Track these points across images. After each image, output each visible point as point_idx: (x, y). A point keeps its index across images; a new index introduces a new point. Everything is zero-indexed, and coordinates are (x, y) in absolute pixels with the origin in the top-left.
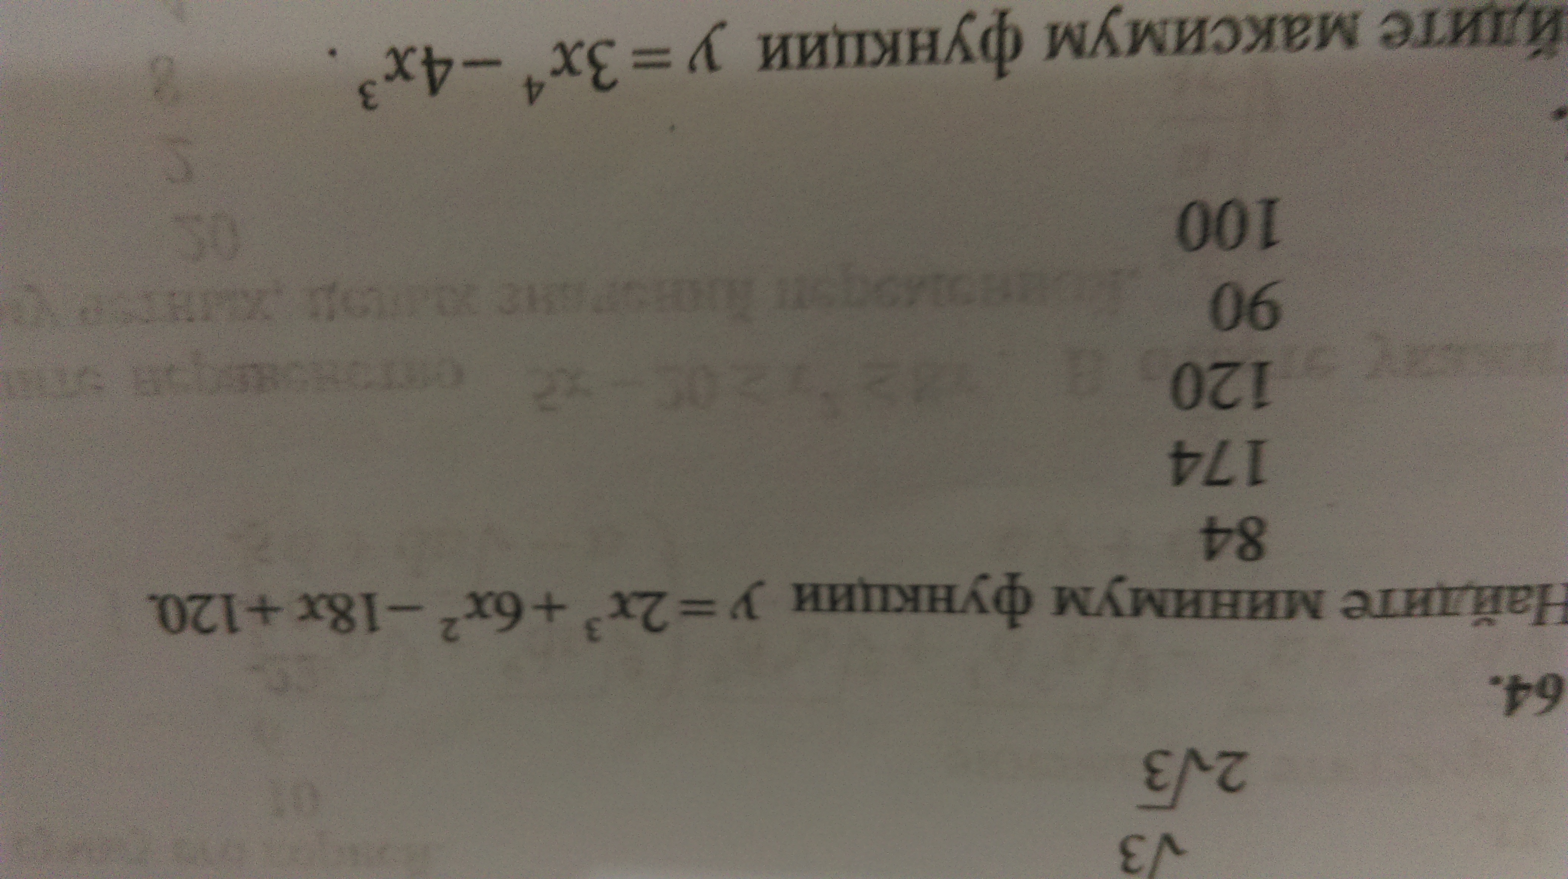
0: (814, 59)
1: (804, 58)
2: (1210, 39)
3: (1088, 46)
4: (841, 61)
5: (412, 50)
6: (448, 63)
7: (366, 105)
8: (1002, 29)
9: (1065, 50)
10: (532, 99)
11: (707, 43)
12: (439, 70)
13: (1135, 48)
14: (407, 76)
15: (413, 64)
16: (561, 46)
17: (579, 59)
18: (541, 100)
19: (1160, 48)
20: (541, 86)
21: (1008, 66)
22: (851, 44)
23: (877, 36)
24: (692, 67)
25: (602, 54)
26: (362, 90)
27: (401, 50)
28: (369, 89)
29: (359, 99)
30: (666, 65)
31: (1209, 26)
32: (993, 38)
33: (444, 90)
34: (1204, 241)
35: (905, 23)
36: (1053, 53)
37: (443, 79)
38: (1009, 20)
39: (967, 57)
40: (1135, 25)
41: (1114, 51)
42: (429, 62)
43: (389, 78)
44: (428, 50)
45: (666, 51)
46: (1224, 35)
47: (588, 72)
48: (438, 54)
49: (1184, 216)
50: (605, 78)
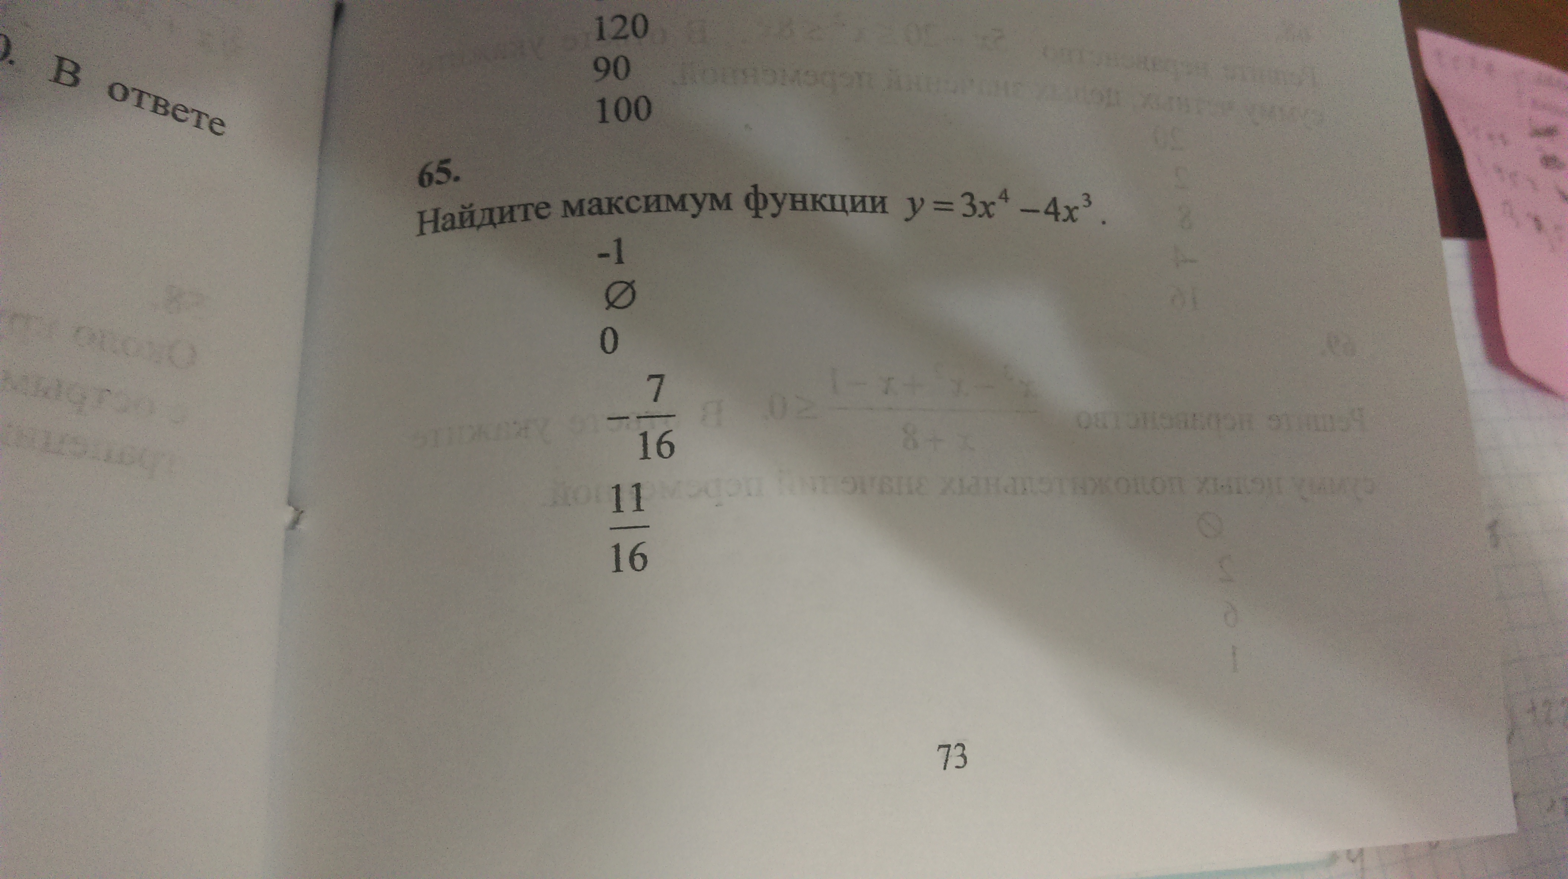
0: (857, 200)
1: (863, 201)
2: (642, 203)
3: (708, 198)
4: (843, 197)
5: (1065, 220)
6: (1047, 212)
7: (1088, 196)
8: (757, 209)
9: (721, 197)
10: (1005, 191)
11: (915, 211)
12: (1052, 209)
13: (683, 197)
14: (1067, 207)
15: (1064, 213)
16: (990, 216)
17: (981, 209)
18: (1001, 190)
19: (669, 197)
20: (1000, 198)
21: (752, 190)
22: (838, 205)
23: (824, 209)
24: (922, 200)
25: (969, 210)
26: (1090, 203)
27: (1070, 221)
28: (1086, 203)
29: (1091, 199)
30: (936, 202)
31: (643, 209)
32: (761, 205)
33: (1049, 200)
34: (637, 101)
35: (810, 214)
36: (727, 196)
37: (1050, 205)
38: (753, 213)
39: (774, 195)
40: (684, 209)
41: (694, 196)
42: (1056, 214)
43: (1076, 208)
44: (1056, 220)
45: (936, 209)
46: (634, 205)
47: (976, 203)
48: (1052, 217)
49: (649, 112)
50: (967, 199)
